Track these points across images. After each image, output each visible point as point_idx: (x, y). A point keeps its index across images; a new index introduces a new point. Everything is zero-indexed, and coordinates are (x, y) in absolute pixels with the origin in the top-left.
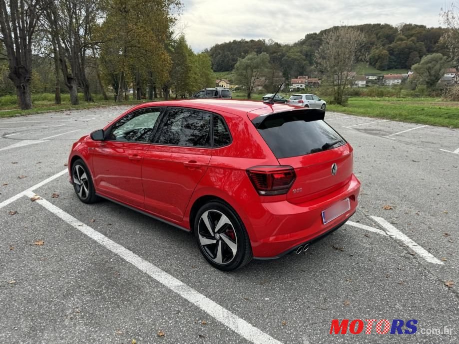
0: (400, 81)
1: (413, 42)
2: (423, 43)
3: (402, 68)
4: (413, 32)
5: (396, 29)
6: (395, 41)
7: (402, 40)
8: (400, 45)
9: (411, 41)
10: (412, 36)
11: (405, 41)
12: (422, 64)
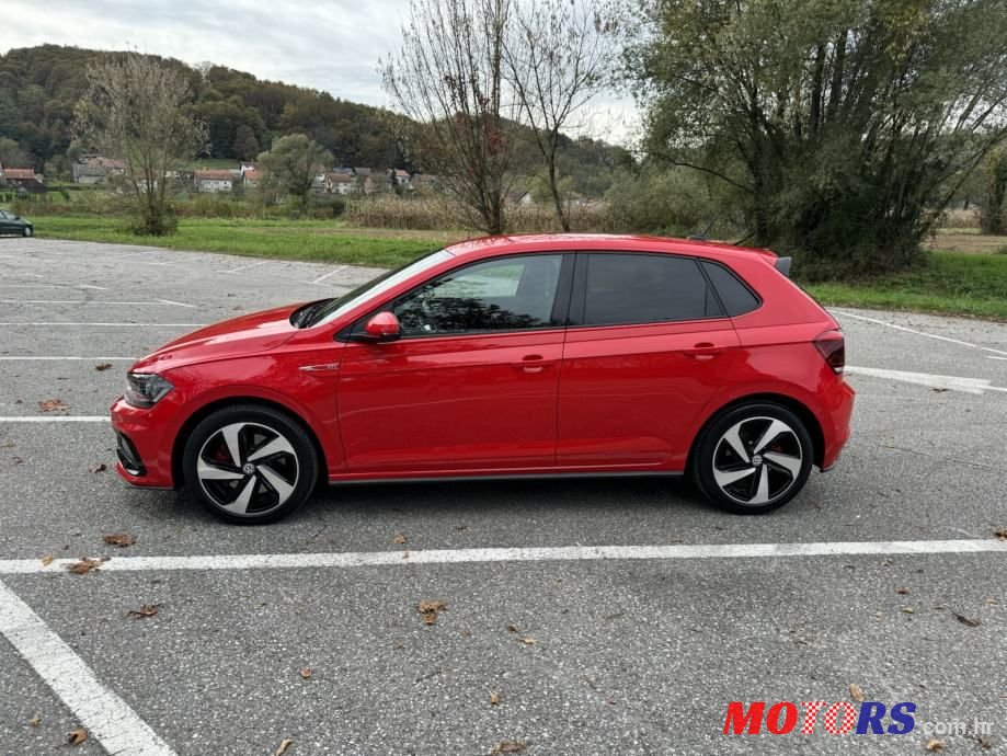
0: (229, 184)
1: (239, 106)
2: (256, 110)
3: (227, 157)
4: (233, 84)
5: (197, 73)
6: (201, 99)
7: (215, 99)
8: (213, 108)
9: (235, 102)
10: (232, 91)
11: (221, 102)
12: (276, 152)
